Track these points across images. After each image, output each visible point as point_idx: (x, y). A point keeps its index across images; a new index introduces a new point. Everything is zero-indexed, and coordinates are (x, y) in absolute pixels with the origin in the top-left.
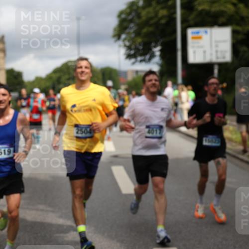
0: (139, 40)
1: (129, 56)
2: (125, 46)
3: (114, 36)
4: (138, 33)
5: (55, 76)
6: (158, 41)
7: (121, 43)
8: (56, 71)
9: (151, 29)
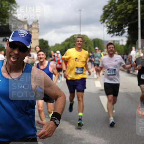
0: (116, 23)
1: (109, 32)
2: (107, 26)
3: (101, 20)
4: (115, 19)
5: (67, 43)
6: (127, 24)
7: (105, 24)
8: (67, 40)
9: (123, 16)
